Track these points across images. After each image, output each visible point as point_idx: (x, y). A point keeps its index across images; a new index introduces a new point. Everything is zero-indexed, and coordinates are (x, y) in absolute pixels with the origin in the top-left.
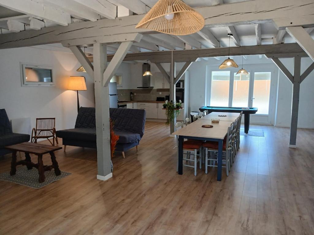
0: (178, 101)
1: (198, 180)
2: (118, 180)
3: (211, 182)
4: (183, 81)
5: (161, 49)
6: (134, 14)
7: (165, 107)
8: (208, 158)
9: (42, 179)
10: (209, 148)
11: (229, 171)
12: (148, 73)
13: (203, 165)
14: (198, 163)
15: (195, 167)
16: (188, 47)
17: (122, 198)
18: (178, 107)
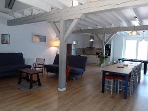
0: (106, 54)
1: (113, 97)
2: (68, 92)
3: (120, 99)
4: (110, 45)
5: (99, 27)
6: (81, 4)
7: (99, 57)
8: (120, 85)
9: (31, 87)
10: (120, 79)
11: (132, 94)
12: (92, 40)
13: (117, 89)
14: (114, 88)
15: (112, 89)
16: (113, 26)
17: (67, 102)
18: (106, 57)
